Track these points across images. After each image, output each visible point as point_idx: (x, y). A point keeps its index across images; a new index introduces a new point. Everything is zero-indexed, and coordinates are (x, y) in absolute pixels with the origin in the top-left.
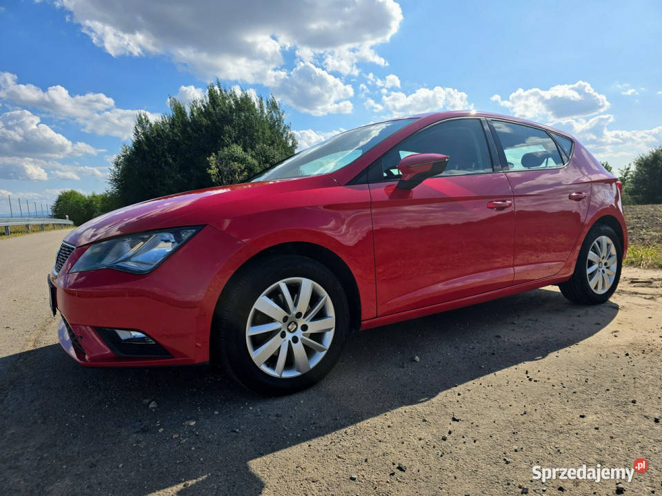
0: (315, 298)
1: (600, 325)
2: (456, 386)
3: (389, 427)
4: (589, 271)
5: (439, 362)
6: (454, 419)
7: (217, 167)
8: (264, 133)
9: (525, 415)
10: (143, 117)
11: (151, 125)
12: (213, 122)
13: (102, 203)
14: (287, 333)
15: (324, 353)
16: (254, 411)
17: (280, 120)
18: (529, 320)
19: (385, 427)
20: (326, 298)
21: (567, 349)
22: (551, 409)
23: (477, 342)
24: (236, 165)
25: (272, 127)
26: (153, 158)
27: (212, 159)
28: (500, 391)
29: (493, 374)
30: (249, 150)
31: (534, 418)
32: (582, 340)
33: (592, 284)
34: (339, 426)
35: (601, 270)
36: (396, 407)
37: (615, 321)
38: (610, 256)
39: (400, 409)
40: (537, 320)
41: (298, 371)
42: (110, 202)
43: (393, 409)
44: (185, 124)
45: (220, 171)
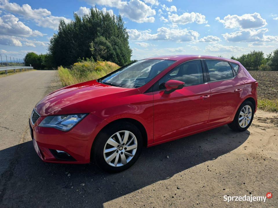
0: (130, 137)
1: (241, 143)
2: (181, 172)
3: (154, 190)
4: (240, 119)
5: (176, 159)
6: (178, 188)
7: (94, 47)
8: (114, 31)
9: (204, 188)
10: (63, 22)
11: (66, 25)
12: (93, 25)
13: (45, 58)
14: (119, 151)
15: (133, 157)
16: (106, 180)
17: (122, 26)
18: (214, 138)
19: (153, 190)
20: (134, 138)
21: (225, 155)
22: (214, 185)
23: (192, 149)
24: (102, 47)
25: (119, 29)
26: (67, 40)
27: (92, 44)
28: (196, 175)
29: (195, 166)
30: (108, 39)
31: (207, 189)
32: (232, 150)
33: (240, 124)
34: (136, 189)
35: (245, 118)
36: (157, 181)
37: (247, 141)
38: (249, 113)
39: (159, 182)
40: (216, 139)
41: (122, 164)
42: (48, 58)
43: (156, 182)
44: (81, 26)
45: (95, 49)
